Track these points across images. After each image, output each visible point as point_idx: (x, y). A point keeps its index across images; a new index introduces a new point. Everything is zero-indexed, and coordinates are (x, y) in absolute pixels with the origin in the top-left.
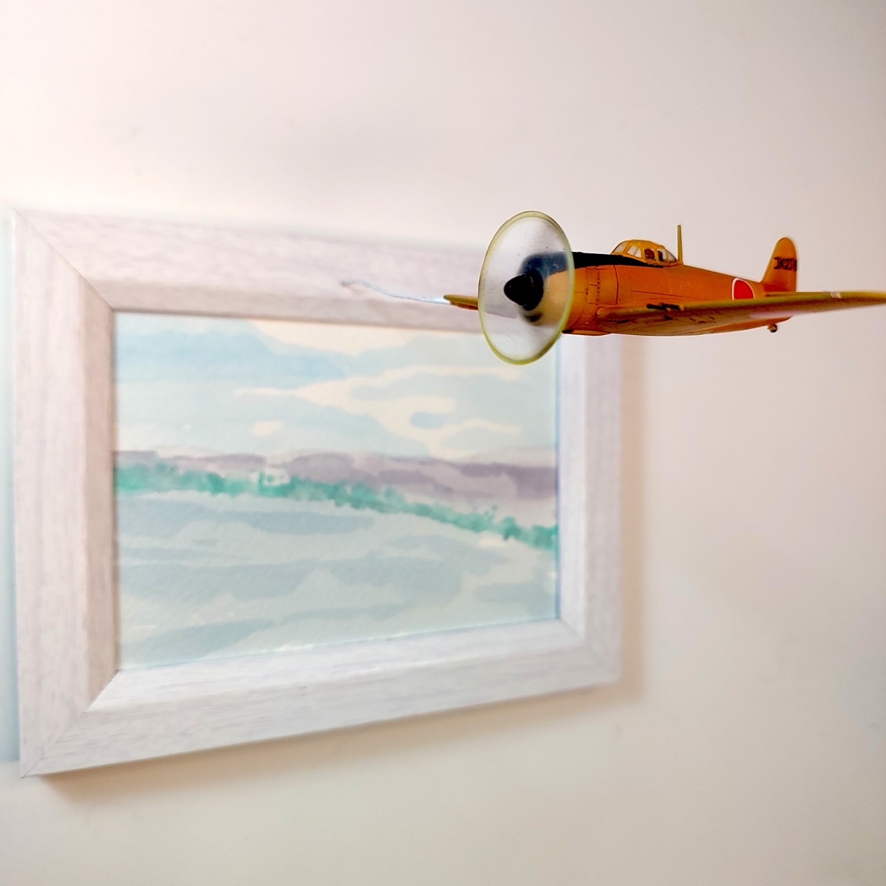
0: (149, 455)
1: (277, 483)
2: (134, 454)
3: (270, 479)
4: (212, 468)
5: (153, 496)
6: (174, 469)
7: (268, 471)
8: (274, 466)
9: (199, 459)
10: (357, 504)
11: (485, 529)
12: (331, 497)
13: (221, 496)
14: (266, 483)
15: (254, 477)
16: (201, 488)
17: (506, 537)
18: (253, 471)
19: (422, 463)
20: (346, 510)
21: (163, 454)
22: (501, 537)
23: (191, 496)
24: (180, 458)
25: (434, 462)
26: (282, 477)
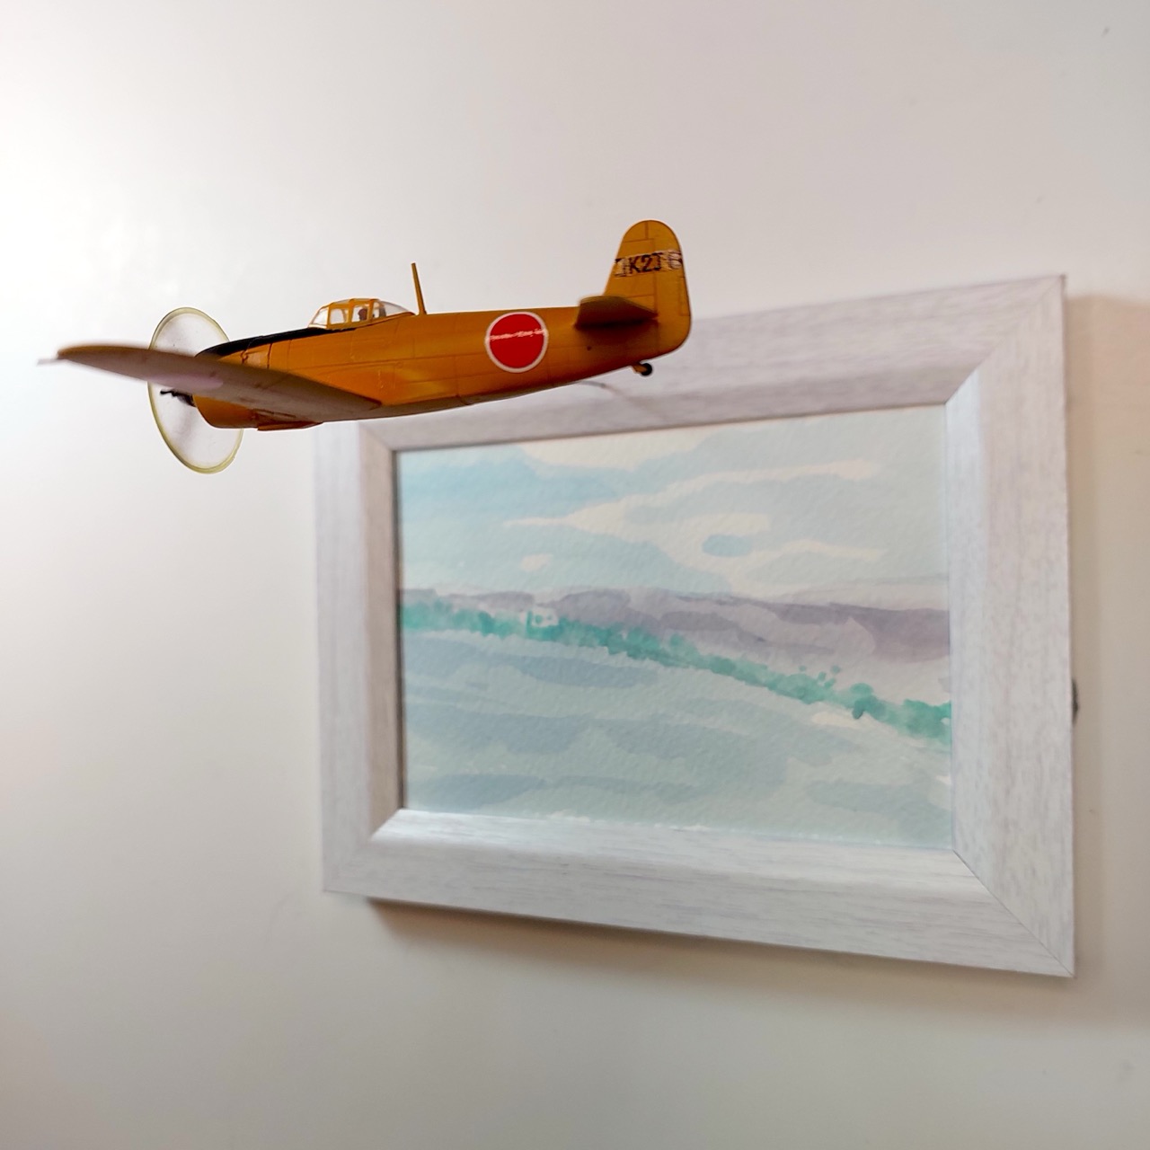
0: (430, 592)
1: (545, 624)
2: (417, 592)
3: (539, 620)
4: (483, 607)
5: (431, 634)
6: (449, 608)
7: (537, 611)
8: (541, 605)
9: (473, 598)
10: (635, 653)
11: (821, 699)
12: (605, 643)
13: (491, 636)
14: (534, 623)
15: (523, 617)
16: (473, 628)
17: (858, 714)
18: (521, 611)
19: (721, 603)
20: (622, 660)
21: (442, 593)
22: (849, 713)
23: (464, 635)
24: (454, 596)
25: (737, 601)
26: (550, 618)
